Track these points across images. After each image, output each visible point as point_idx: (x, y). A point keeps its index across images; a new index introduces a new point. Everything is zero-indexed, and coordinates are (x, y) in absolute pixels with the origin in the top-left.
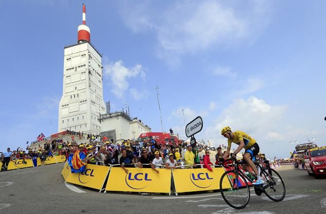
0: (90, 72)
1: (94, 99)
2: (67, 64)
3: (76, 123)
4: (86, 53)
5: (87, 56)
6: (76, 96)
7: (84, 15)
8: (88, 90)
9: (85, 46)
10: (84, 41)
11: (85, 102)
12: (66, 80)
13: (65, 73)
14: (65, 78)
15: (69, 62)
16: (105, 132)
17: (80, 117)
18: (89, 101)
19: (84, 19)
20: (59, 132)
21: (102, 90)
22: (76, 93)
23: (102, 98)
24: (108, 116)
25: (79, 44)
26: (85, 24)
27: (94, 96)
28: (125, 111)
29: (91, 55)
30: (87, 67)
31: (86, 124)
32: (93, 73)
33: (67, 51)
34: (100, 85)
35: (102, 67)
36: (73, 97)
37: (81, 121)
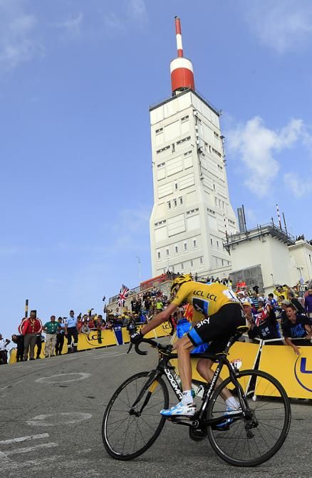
0: (199, 151)
1: (213, 206)
2: (157, 141)
3: (182, 256)
4: (190, 112)
5: (192, 118)
6: (178, 201)
7: (179, 37)
8: (199, 188)
9: (186, 100)
10: (183, 90)
11: (196, 213)
12: (158, 174)
13: (156, 158)
14: (155, 168)
15: (161, 136)
16: (240, 272)
17: (190, 243)
18: (202, 211)
19: (180, 46)
20: (154, 277)
21: (226, 184)
22: (177, 195)
23: (227, 201)
24: (244, 237)
25: (174, 97)
26: (182, 56)
27: (212, 197)
28: (277, 225)
29: (199, 116)
30: (193, 141)
31: (201, 258)
32: (206, 150)
33: (156, 115)
34: (222, 175)
35: (222, 137)
36: (173, 203)
37: (191, 253)
